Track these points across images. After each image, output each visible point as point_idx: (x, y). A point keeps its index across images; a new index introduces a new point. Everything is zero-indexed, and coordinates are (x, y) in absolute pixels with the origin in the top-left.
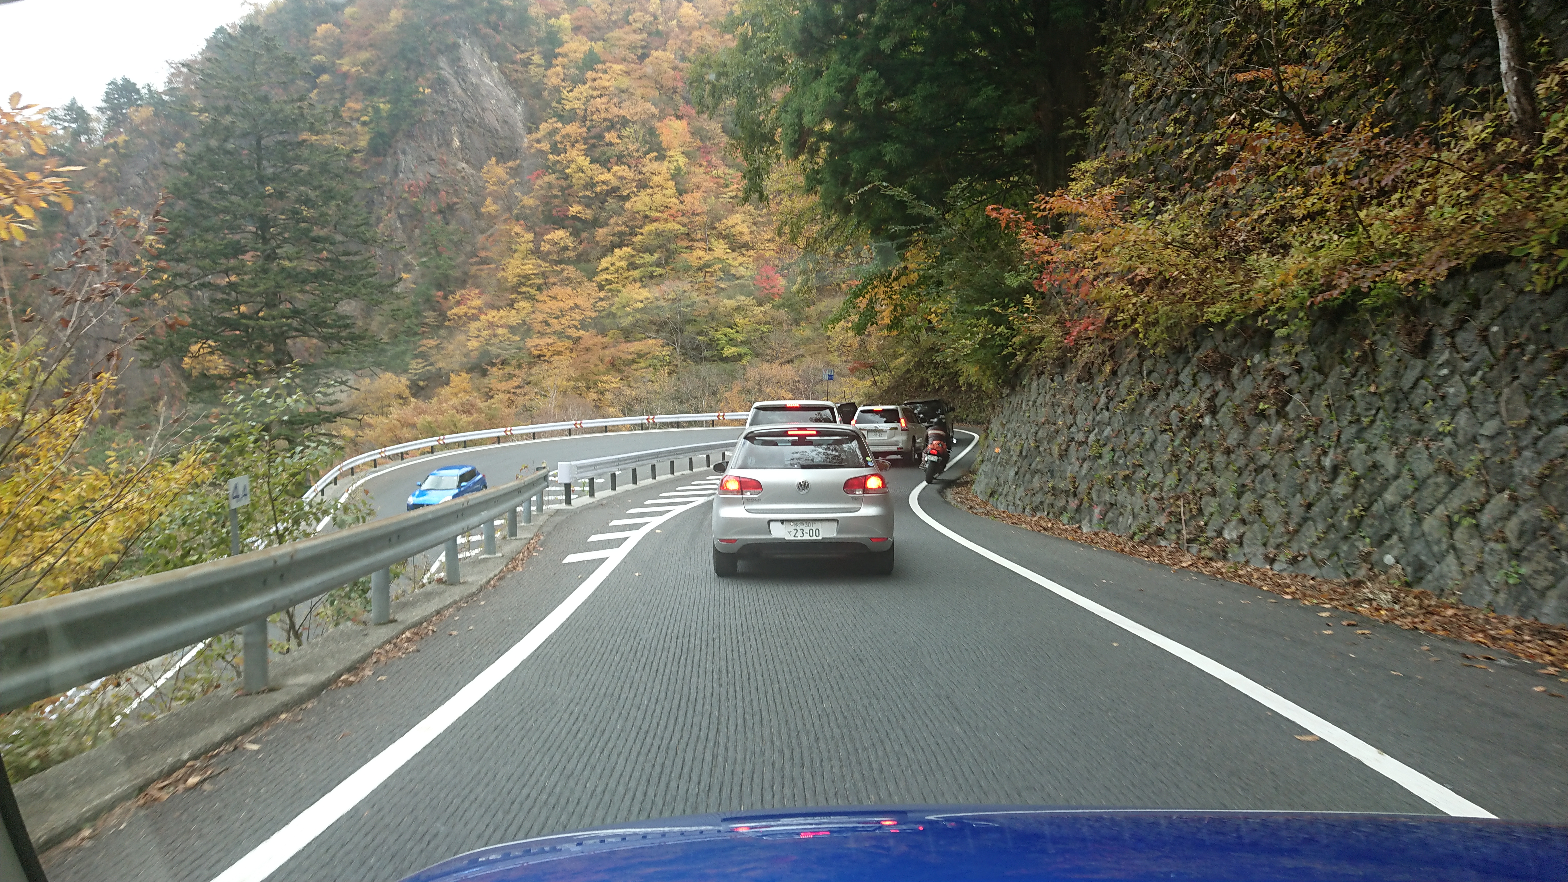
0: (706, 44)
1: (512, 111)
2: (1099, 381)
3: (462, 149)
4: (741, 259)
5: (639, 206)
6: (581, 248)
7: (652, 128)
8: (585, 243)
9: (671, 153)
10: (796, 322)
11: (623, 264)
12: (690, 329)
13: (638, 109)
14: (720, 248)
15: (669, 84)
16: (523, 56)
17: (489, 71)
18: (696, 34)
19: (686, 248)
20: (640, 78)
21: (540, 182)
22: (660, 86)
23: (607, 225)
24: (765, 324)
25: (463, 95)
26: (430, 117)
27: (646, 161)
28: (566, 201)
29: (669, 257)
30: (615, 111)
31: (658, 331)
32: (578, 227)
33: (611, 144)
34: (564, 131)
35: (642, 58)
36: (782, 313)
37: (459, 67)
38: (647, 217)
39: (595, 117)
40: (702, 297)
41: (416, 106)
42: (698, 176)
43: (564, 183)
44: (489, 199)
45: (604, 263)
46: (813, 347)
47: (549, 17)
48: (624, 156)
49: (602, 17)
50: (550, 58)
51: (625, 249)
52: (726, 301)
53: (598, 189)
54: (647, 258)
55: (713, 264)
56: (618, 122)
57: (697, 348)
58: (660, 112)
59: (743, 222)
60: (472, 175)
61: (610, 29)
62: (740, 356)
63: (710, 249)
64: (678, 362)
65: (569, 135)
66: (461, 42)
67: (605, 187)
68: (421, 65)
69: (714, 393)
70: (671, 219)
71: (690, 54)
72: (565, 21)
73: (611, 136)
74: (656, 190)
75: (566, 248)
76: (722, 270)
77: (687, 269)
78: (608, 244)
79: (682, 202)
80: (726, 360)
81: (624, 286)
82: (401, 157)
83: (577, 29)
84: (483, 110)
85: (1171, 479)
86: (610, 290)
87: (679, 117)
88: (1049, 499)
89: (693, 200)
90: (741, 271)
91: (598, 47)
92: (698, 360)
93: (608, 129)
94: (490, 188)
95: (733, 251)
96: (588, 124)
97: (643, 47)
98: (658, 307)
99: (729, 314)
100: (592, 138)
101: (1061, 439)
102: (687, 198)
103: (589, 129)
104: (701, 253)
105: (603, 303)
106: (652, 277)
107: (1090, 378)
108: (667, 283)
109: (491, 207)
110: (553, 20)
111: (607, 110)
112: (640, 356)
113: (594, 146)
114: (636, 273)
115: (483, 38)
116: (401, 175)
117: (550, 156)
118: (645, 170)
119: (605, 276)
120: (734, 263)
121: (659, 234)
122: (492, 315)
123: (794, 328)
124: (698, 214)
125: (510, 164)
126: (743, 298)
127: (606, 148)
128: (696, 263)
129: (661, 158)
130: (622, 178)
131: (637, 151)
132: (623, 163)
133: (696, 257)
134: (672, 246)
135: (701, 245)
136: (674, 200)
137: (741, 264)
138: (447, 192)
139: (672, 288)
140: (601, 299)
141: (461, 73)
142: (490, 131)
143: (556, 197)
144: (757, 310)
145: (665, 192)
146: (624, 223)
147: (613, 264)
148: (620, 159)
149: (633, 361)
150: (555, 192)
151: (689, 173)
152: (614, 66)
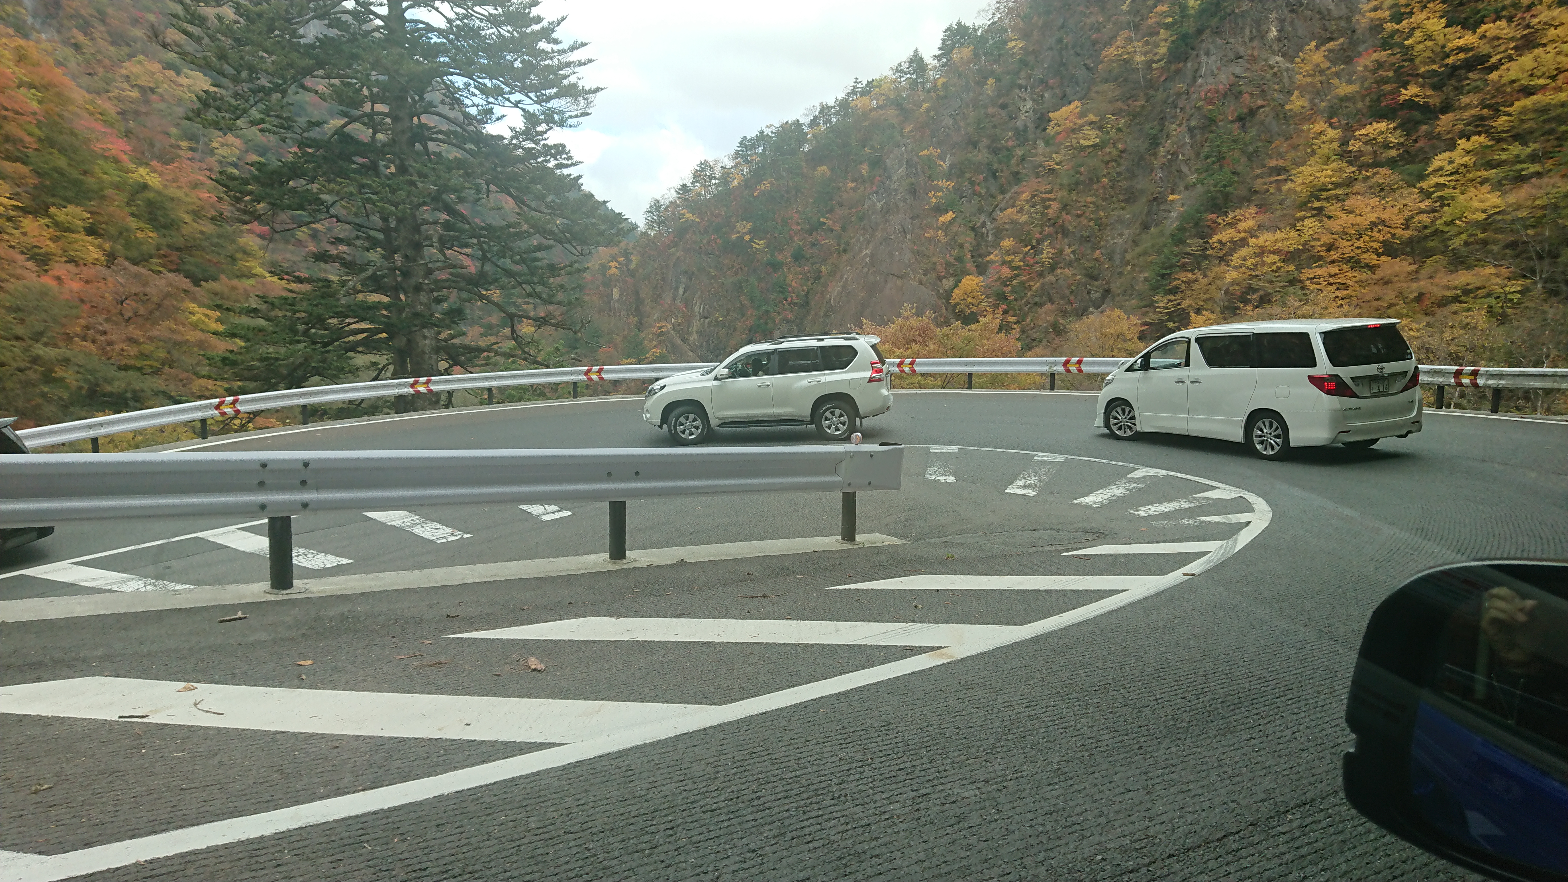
3: (1279, 40)
5: (1514, 75)
6: (1408, 144)
11: (1467, 160)
21: (1365, 62)
23: (1457, 109)
26: (1245, 6)
28: (1399, 83)
31: (1506, 256)
32: (1409, 115)
38: (1524, 88)
43: (1401, 60)
44: (1296, 94)
45: (1439, 161)
60: (1287, 70)
67: (1463, 56)
75: (1385, 146)
78: (1451, 135)
81: (1462, 192)
82: (1204, 59)
86: (1441, 198)
94: (1302, 80)
105: (1424, 217)
106: (1517, 178)
108: (1543, 183)
109: (1296, 103)
112: (1469, 291)
114: (1489, 173)
116: (1200, 81)
117: (1387, 25)
119: (1436, 180)
121: (1539, 111)
122: (1266, 239)
125: (1332, 45)
130: (1494, 39)
132: (1499, 18)
138: (1252, 95)
143: (1385, 78)
146: (1483, 102)
147: (1451, 162)
150: (1386, 73)
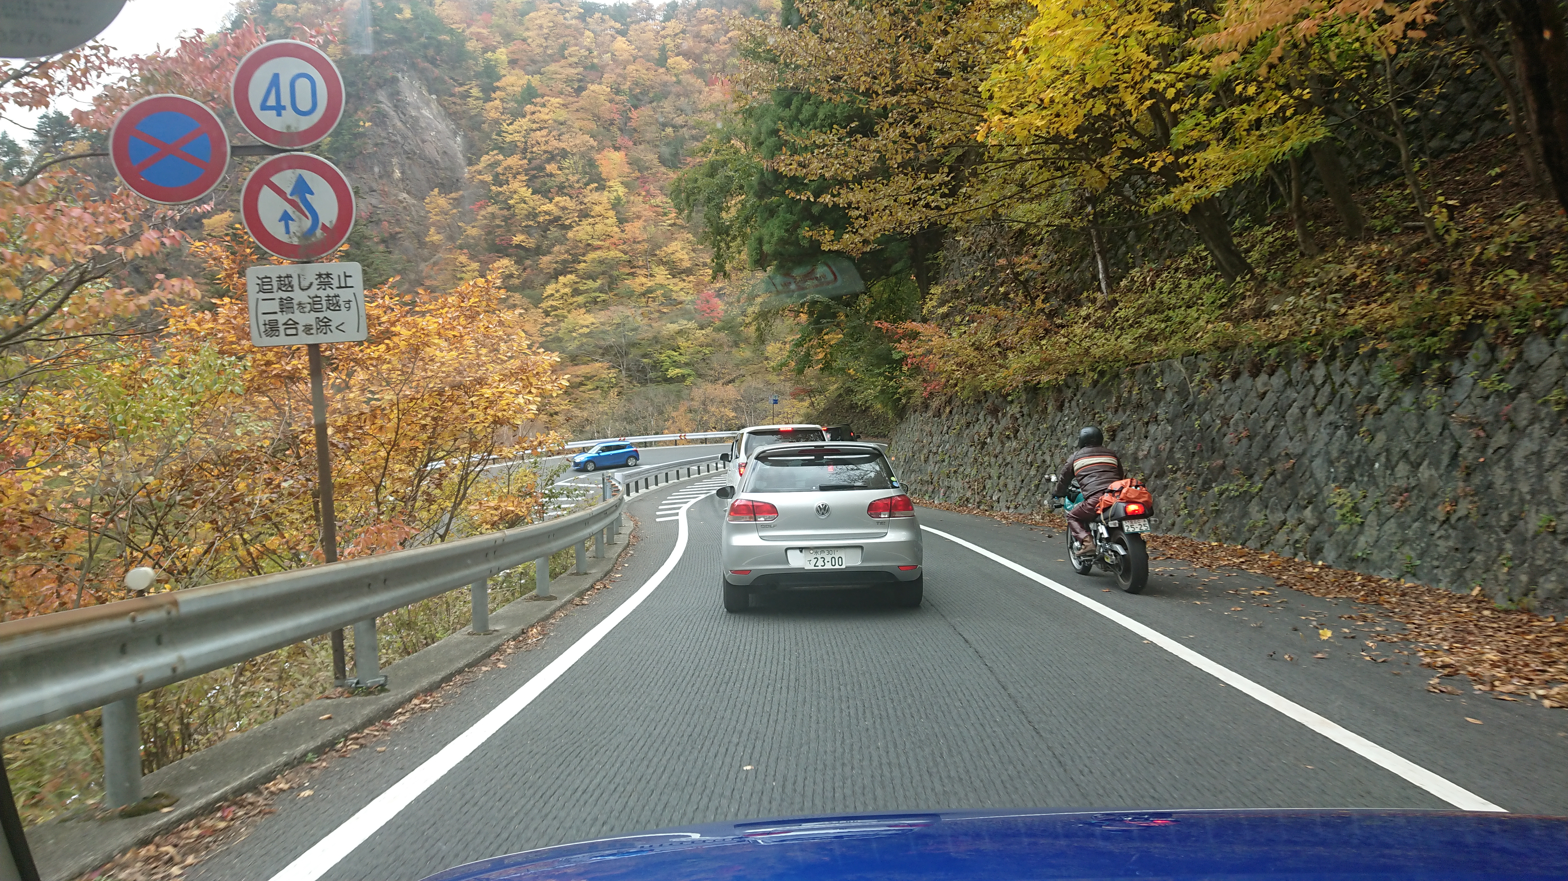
0: (640, 77)
1: (451, 142)
2: (944, 417)
3: (402, 180)
4: (682, 285)
5: (582, 235)
6: (524, 275)
7: (590, 160)
8: (529, 270)
9: (611, 183)
10: (736, 344)
11: (567, 290)
12: (634, 353)
13: (578, 142)
14: (661, 275)
15: (607, 116)
16: (461, 89)
17: (428, 104)
18: (631, 68)
19: (628, 274)
20: (577, 110)
21: (483, 212)
22: (597, 118)
23: (550, 253)
24: (707, 346)
25: (403, 128)
26: (370, 149)
27: (586, 191)
28: (509, 231)
29: (612, 283)
30: (555, 143)
31: (603, 355)
32: (522, 254)
33: (551, 175)
34: (505, 164)
35: (579, 90)
36: (722, 336)
37: (398, 101)
38: (589, 245)
39: (535, 149)
40: (646, 321)
41: (356, 139)
42: (638, 205)
43: (505, 212)
44: (432, 230)
45: (550, 289)
46: (752, 368)
47: (485, 50)
48: (564, 187)
49: (539, 50)
50: (488, 91)
51: (569, 276)
52: (669, 325)
53: (541, 219)
54: (591, 284)
55: (655, 291)
56: (558, 154)
57: (643, 370)
58: (599, 143)
59: (683, 249)
60: (414, 205)
61: (546, 63)
62: (683, 378)
63: (652, 275)
64: (624, 384)
65: (510, 168)
66: (399, 75)
67: (547, 217)
68: (361, 99)
69: (661, 413)
70: (613, 247)
71: (625, 87)
72: (502, 55)
73: (551, 168)
74: (597, 219)
75: (511, 276)
76: (664, 295)
77: (630, 294)
78: (551, 271)
79: (623, 231)
80: (670, 380)
81: (569, 312)
83: (513, 63)
84: (424, 141)
85: (974, 472)
86: (556, 316)
87: (617, 149)
88: (919, 487)
89: (634, 229)
90: (682, 296)
91: (535, 80)
92: (644, 382)
93: (548, 161)
94: (434, 218)
95: (674, 277)
96: (529, 156)
97: (580, 81)
98: (603, 332)
99: (672, 338)
100: (533, 169)
101: (925, 451)
102: (628, 227)
103: (530, 160)
104: (644, 280)
105: (549, 329)
106: (596, 303)
107: (939, 416)
108: (612, 308)
109: (434, 236)
110: (490, 54)
111: (547, 142)
112: (589, 378)
113: (534, 177)
114: (580, 299)
115: (422, 71)
117: (493, 188)
118: (586, 200)
119: (551, 303)
120: (675, 289)
121: (601, 262)
123: (734, 350)
124: (639, 242)
125: (453, 195)
126: (685, 322)
127: (547, 179)
128: (640, 290)
129: (601, 188)
130: (564, 209)
131: (578, 182)
132: (566, 195)
133: (639, 283)
134: (615, 273)
135: (644, 272)
136: (616, 229)
137: (681, 289)
138: (389, 222)
139: (617, 313)
140: (547, 325)
141: (399, 105)
142: (430, 162)
143: (499, 226)
144: (699, 333)
145: (606, 221)
146: (567, 252)
147: (557, 291)
148: (561, 189)
149: (581, 384)
150: (498, 222)
151: (628, 202)
152: (552, 99)
